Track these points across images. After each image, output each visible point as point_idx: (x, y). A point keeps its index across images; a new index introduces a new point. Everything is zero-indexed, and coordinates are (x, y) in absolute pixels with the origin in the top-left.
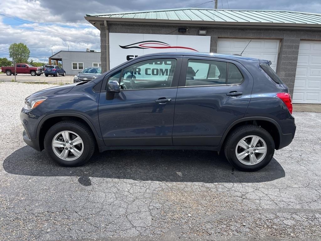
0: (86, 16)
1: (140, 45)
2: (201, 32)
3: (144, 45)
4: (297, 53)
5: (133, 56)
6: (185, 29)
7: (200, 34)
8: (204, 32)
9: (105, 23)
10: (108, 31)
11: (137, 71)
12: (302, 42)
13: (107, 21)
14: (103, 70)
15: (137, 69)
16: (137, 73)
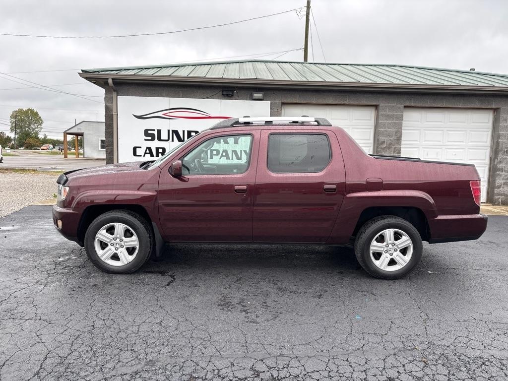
0: (81, 72)
1: (164, 114)
2: (256, 95)
3: (170, 114)
4: (400, 126)
5: (154, 130)
6: (233, 92)
7: (254, 98)
8: (260, 95)
9: (110, 81)
10: (116, 93)
11: (160, 153)
12: (407, 110)
13: (113, 79)
14: (109, 151)
15: (160, 149)
16: (160, 155)
